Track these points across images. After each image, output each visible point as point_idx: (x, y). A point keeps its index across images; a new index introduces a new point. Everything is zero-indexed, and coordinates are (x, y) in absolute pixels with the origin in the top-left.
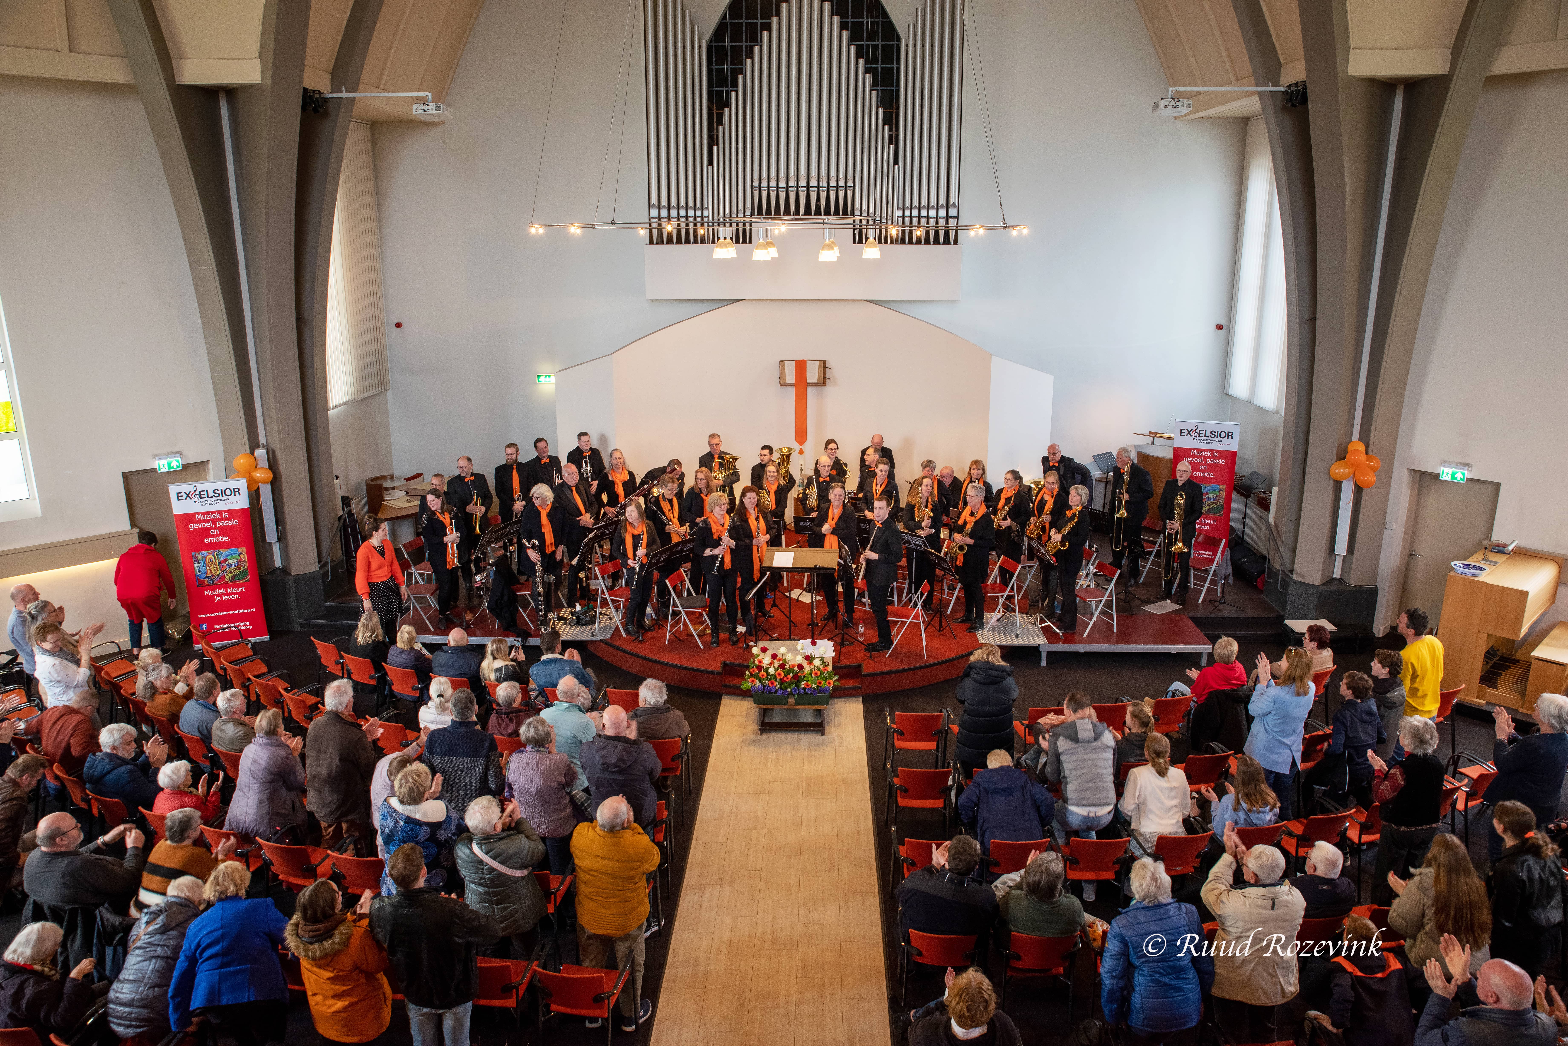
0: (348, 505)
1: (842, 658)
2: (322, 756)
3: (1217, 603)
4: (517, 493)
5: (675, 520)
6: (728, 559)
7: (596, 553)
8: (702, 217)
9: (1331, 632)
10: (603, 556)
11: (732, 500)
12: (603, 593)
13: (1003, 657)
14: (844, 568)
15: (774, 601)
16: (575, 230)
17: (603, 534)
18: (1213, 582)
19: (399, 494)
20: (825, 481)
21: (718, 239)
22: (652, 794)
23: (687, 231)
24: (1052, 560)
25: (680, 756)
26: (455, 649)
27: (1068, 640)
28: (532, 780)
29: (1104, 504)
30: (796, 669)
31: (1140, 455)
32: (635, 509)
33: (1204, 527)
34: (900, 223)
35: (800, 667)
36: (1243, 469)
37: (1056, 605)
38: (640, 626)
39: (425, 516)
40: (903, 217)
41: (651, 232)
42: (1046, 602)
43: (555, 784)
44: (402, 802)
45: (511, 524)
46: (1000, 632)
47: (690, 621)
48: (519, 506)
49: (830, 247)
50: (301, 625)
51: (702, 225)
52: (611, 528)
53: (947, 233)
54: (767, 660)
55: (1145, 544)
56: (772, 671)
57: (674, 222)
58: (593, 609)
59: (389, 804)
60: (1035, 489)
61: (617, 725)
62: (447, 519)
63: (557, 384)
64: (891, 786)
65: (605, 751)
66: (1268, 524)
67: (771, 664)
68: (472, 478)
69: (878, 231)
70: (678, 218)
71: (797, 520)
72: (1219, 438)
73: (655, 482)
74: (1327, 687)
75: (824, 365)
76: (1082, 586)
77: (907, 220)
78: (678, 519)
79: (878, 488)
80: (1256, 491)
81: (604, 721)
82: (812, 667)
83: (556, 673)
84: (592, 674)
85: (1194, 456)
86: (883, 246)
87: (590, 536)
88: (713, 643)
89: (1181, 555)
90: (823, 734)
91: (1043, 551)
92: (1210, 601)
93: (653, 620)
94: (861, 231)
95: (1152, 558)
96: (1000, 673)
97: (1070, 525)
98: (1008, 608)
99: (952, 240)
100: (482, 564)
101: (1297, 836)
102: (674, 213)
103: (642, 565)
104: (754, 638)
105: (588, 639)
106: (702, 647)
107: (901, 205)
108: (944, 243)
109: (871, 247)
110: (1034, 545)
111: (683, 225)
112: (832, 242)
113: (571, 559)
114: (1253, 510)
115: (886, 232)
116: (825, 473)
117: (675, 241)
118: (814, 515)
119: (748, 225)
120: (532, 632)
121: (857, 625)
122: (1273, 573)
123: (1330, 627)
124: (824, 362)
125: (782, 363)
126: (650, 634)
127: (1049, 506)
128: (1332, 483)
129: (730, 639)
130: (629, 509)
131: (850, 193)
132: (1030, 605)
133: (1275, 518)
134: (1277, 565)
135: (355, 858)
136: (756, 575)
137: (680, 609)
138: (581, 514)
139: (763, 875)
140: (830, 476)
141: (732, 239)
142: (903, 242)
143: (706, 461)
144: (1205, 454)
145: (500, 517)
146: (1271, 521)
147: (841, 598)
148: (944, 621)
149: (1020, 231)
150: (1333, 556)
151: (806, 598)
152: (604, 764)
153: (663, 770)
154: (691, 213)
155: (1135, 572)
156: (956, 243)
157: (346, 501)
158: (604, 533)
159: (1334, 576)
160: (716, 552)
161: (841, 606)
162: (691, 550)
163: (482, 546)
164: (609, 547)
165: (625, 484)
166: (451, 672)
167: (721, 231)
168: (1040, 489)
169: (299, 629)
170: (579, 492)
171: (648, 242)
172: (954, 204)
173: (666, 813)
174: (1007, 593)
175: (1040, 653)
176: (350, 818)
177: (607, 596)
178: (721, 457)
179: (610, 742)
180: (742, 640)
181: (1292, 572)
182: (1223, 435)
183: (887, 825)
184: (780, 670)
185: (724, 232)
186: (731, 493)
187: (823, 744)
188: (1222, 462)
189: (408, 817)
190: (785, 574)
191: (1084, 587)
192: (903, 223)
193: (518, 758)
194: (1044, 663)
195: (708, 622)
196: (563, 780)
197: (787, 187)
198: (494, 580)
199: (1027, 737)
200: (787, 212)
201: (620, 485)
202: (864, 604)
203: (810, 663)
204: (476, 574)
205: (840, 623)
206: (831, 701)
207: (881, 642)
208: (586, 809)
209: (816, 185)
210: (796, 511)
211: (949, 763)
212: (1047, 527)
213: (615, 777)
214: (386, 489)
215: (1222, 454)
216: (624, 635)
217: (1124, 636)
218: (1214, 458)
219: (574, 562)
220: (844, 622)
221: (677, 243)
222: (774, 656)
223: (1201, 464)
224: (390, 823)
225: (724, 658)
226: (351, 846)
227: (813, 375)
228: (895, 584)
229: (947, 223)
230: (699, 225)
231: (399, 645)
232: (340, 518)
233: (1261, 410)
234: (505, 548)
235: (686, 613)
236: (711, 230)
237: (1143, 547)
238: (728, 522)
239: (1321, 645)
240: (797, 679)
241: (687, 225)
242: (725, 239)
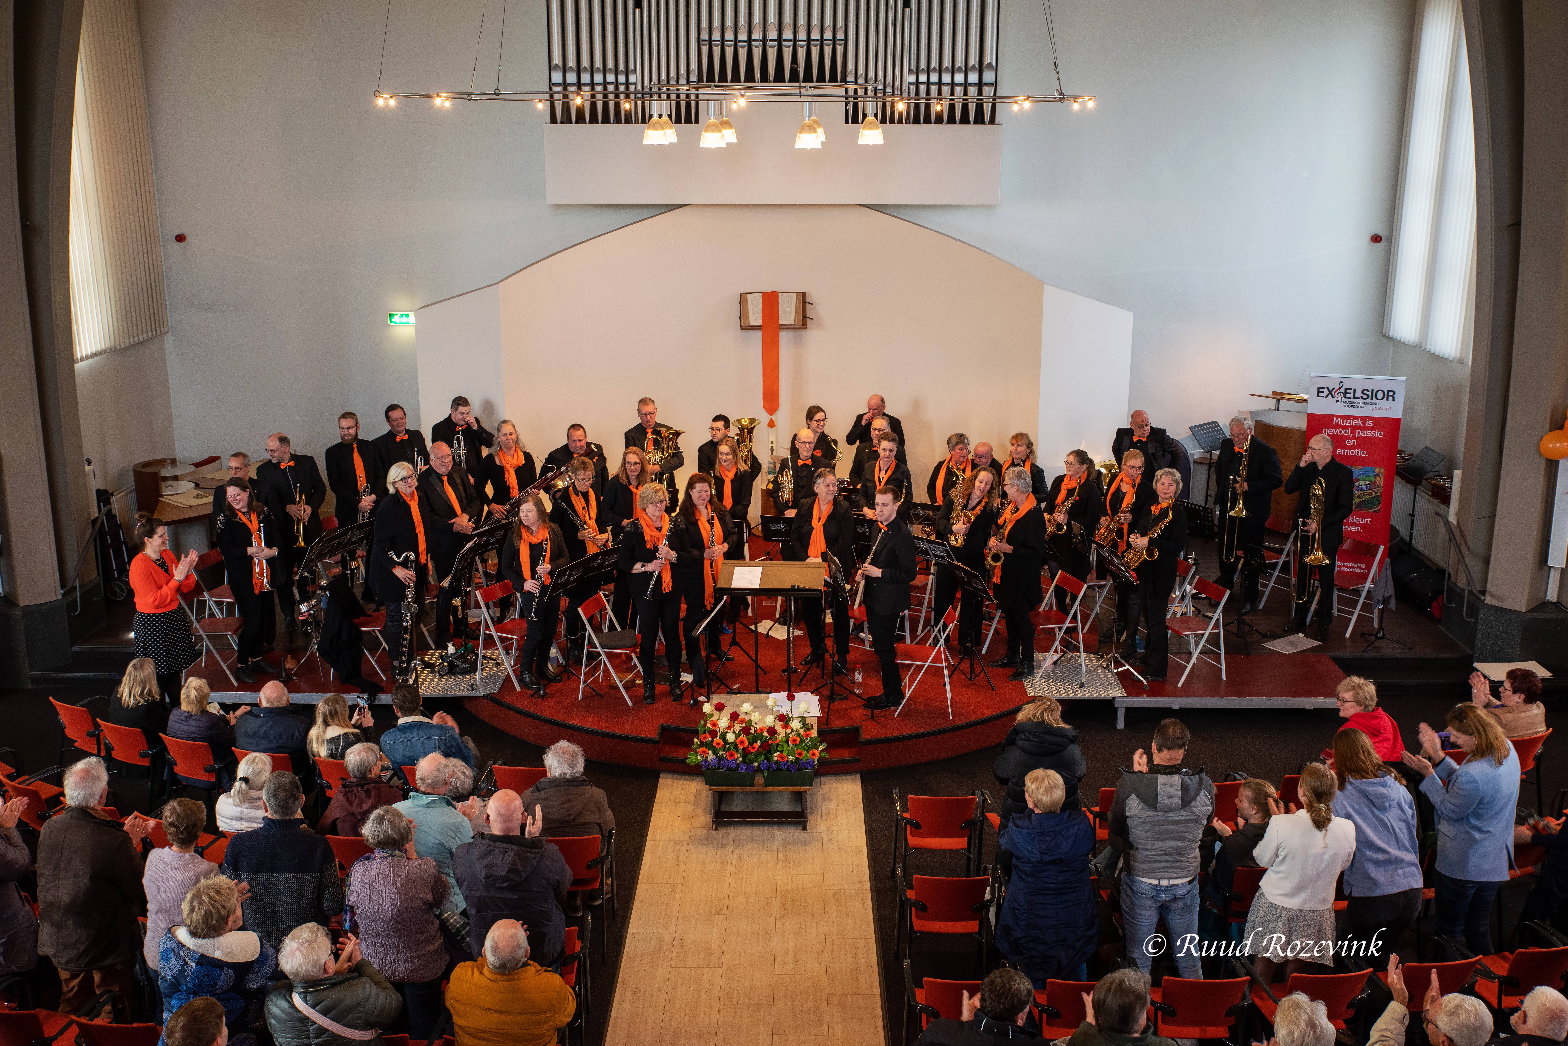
0: (107, 502)
1: (832, 718)
2: (62, 874)
3: (1373, 638)
4: (362, 484)
5: (592, 523)
6: (667, 578)
7: (477, 570)
8: (627, 84)
9: (1543, 680)
10: (487, 575)
11: (674, 493)
12: (487, 627)
13: (1064, 717)
14: (834, 588)
15: (734, 638)
16: (443, 102)
17: (487, 543)
18: (1366, 607)
19: (185, 486)
20: (805, 465)
21: (651, 116)
22: (558, 917)
23: (606, 105)
24: (1132, 576)
25: (599, 862)
26: (270, 711)
27: (1154, 692)
28: (384, 899)
29: (1207, 496)
30: (765, 734)
31: (1258, 424)
32: (533, 508)
33: (1352, 528)
34: (913, 94)
35: (772, 731)
36: (1410, 444)
37: (1137, 641)
38: (541, 674)
39: (221, 518)
40: (917, 83)
41: (552, 105)
42: (1124, 637)
43: (419, 903)
44: (194, 934)
45: (352, 529)
46: (1057, 679)
47: (614, 668)
48: (367, 501)
49: (811, 129)
50: (34, 680)
51: (627, 96)
52: (499, 535)
53: (980, 108)
54: (723, 722)
55: (1266, 553)
56: (731, 737)
57: (586, 91)
58: (474, 651)
59: (174, 937)
60: (1106, 475)
61: (506, 819)
62: (254, 523)
63: (418, 326)
64: (903, 902)
65: (489, 858)
66: (1447, 523)
67: (729, 727)
68: (292, 463)
69: (880, 105)
70: (593, 85)
71: (765, 521)
72: (1374, 400)
73: (563, 469)
74: (1539, 759)
75: (803, 299)
76: (1175, 613)
77: (923, 88)
78: (596, 521)
79: (882, 473)
80: (1430, 475)
81: (489, 812)
82: (789, 731)
83: (420, 743)
84: (471, 744)
85: (1337, 426)
86: (888, 126)
87: (468, 546)
88: (645, 698)
89: (1322, 568)
90: (804, 828)
91: (1118, 563)
92: (1363, 635)
93: (559, 665)
94: (856, 106)
95: (1276, 573)
96: (1058, 739)
97: (1161, 526)
98: (1069, 646)
99: (987, 118)
100: (310, 588)
101: (1499, 978)
102: (586, 78)
103: (544, 588)
104: (705, 691)
105: (467, 694)
106: (630, 704)
107: (913, 67)
108: (976, 122)
109: (870, 128)
110: (1106, 555)
111: (599, 97)
112: (815, 122)
113: (441, 579)
114: (1425, 504)
115: (893, 106)
116: (805, 453)
117: (587, 119)
118: (791, 513)
119: (693, 97)
120: (383, 685)
121: (853, 672)
122: (1455, 594)
123: (1542, 673)
124: (804, 294)
125: (743, 296)
126: (555, 687)
127: (1129, 500)
128: (1543, 463)
129: (671, 693)
130: (524, 507)
131: (840, 49)
132: (1100, 641)
133: (1458, 514)
134: (1461, 582)
135: (113, 1024)
136: (709, 601)
137: (599, 649)
138: (456, 515)
139: (720, 1034)
140: (813, 457)
141: (670, 116)
142: (917, 121)
143: (635, 437)
144: (1353, 423)
145: (336, 520)
146: (1452, 519)
147: (829, 632)
148: (977, 665)
149: (1083, 103)
150: (1546, 569)
151: (780, 633)
152: (488, 877)
153: (576, 882)
154: (611, 78)
155: (1252, 594)
156: (992, 121)
157: (103, 497)
158: (488, 541)
159: (1548, 598)
160: (649, 567)
161: (830, 643)
162: (614, 565)
163: (310, 561)
164: (496, 561)
165: (519, 471)
166: (264, 744)
167: (655, 105)
168: (1114, 477)
169: (30, 686)
170: (452, 484)
171: (548, 120)
172: (990, 64)
173: (578, 945)
174: (1067, 624)
175: (1116, 709)
176: (107, 962)
177: (493, 632)
178: (656, 432)
179: (498, 844)
180: (688, 693)
181: (1483, 592)
182: (1380, 395)
183: (898, 959)
184: (743, 737)
185: (659, 107)
186: (671, 483)
187: (805, 843)
188: (1379, 434)
189: (203, 956)
190: (749, 598)
191: (1179, 615)
192: (917, 93)
193: (363, 869)
194: (1121, 725)
195: (640, 668)
196: (430, 897)
197: (750, 40)
198: (328, 611)
199: (1098, 830)
200: (750, 78)
201: (512, 472)
202: (862, 641)
203: (786, 726)
204: (301, 602)
205: (829, 668)
206: (817, 780)
207: (886, 695)
208: (463, 938)
209: (791, 37)
210: (765, 508)
211: (986, 868)
212: (1125, 528)
213: (504, 895)
214: (165, 479)
215: (1379, 422)
216: (518, 689)
217: (1236, 687)
218: (1367, 429)
219: (446, 583)
220: (835, 667)
221: (591, 122)
222: (734, 717)
223: (1348, 437)
224: (175, 965)
225: (663, 720)
226: (108, 1007)
227: (787, 314)
228: (906, 612)
229: (980, 93)
230: (622, 96)
231: (184, 707)
232: (94, 522)
233: (1438, 359)
234: (344, 563)
235: (608, 655)
236: (639, 104)
237: (1263, 558)
238: (667, 525)
239: (1530, 699)
240: (768, 748)
241: (605, 96)
242: (660, 116)
